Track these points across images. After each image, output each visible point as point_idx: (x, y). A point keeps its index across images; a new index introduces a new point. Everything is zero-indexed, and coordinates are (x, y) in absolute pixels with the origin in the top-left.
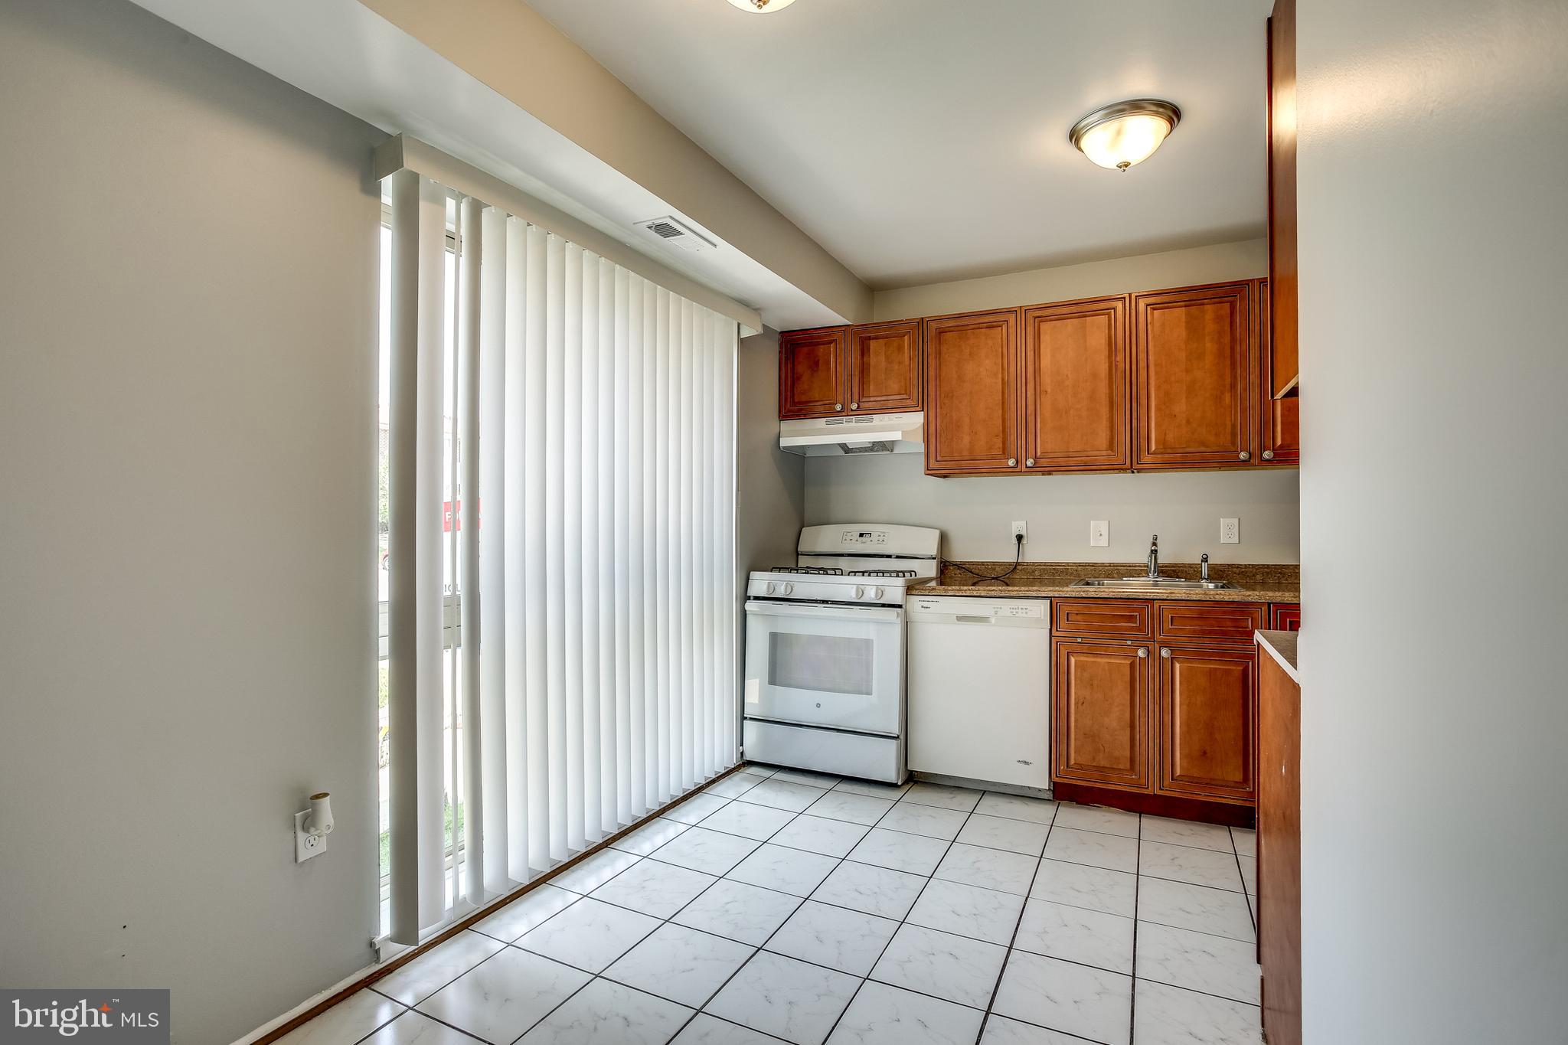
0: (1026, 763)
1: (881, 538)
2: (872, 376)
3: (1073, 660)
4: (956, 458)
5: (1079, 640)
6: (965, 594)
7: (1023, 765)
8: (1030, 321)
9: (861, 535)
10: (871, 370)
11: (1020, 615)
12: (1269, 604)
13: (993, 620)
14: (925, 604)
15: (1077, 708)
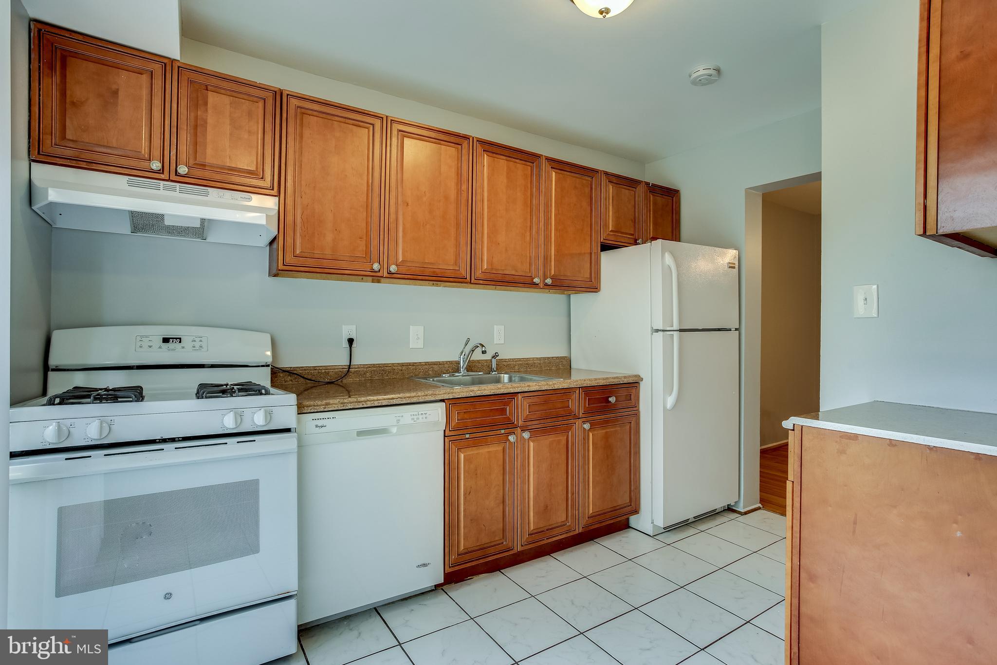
0: (425, 565)
1: (197, 344)
2: (210, 136)
3: (462, 456)
4: (316, 256)
5: (467, 436)
6: (365, 406)
7: (422, 568)
8: (395, 132)
9: (166, 340)
10: (209, 128)
11: (421, 420)
12: (579, 388)
13: (394, 430)
14: (320, 423)
15: (465, 498)
